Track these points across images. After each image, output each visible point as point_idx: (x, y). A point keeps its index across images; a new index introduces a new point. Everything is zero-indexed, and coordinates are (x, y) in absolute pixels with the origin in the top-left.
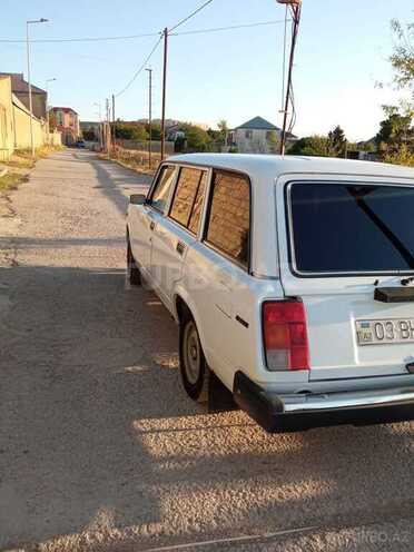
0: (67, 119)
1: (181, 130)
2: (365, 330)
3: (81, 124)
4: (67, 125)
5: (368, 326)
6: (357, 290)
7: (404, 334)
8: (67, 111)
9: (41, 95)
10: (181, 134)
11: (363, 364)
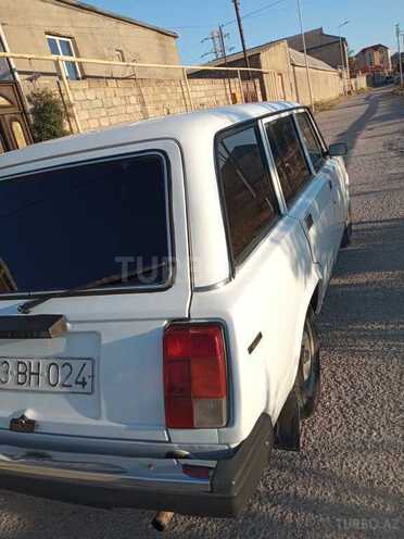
0: (377, 57)
4: (377, 63)
7: (21, 379)
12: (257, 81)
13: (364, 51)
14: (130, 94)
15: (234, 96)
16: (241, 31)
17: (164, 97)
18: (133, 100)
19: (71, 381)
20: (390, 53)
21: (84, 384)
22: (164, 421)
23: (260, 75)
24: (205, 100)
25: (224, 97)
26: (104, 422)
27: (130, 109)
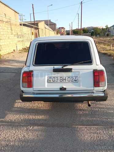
0: (62, 30)
1: (93, 29)
2: (50, 79)
3: (66, 31)
4: (62, 32)
5: (51, 78)
6: (48, 69)
7: (61, 80)
8: (62, 28)
9: (55, 24)
10: (93, 30)
11: (48, 87)
12: (37, 30)
13: (59, 28)
14: (9, 27)
15: (32, 33)
16: (34, 16)
17: (16, 29)
18: (9, 29)
19: (73, 80)
20: (66, 30)
21: (76, 81)
22: (93, 86)
23: (38, 29)
24: (26, 32)
25: (30, 33)
26: (81, 87)
27: (8, 31)
